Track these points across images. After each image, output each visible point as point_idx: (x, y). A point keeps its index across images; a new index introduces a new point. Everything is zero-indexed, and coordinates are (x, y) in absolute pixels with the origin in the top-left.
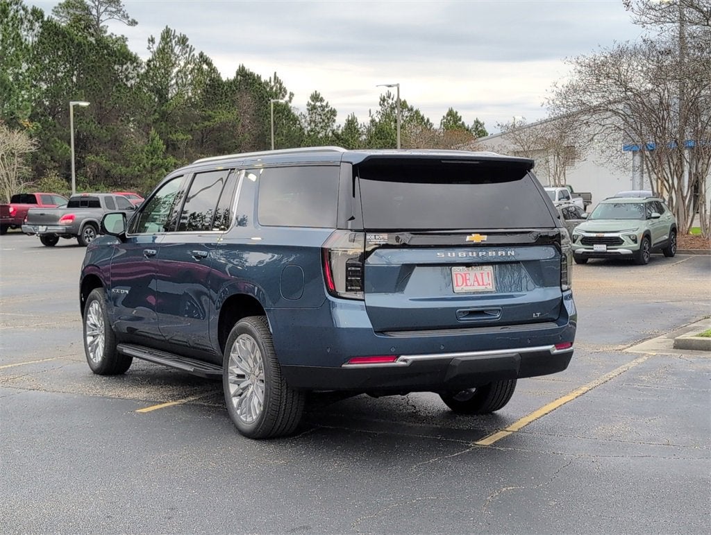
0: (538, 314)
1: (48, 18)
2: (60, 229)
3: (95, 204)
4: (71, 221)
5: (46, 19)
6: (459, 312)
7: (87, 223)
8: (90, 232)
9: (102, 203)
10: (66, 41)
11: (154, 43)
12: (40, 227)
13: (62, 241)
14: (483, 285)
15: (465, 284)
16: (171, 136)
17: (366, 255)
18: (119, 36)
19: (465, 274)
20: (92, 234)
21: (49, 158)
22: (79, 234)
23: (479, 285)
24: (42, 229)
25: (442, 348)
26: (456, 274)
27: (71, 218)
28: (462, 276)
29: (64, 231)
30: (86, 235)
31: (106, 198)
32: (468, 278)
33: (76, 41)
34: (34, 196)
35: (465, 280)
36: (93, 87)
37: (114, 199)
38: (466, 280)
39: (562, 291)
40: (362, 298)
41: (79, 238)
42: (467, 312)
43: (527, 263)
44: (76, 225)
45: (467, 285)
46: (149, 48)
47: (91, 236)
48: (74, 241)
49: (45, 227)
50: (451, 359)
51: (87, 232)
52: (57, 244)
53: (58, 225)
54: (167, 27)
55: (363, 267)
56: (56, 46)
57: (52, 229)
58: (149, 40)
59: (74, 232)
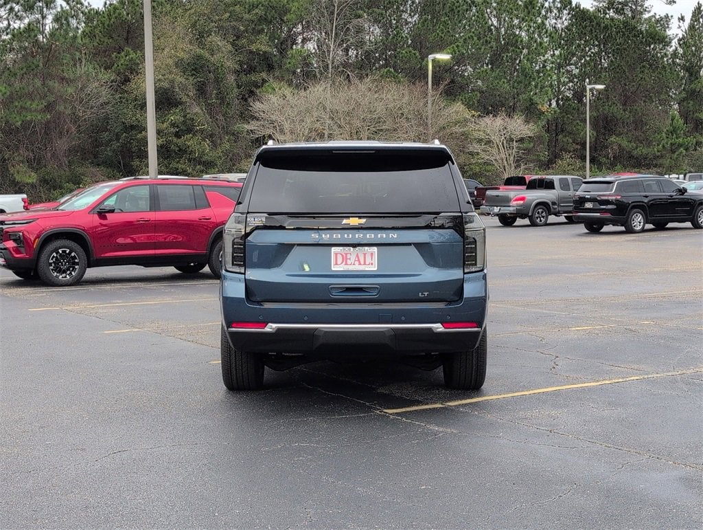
0: (426, 294)
1: (576, 5)
2: (511, 209)
3: (549, 185)
4: (522, 202)
5: (574, 5)
6: (331, 288)
7: (539, 204)
8: (542, 212)
9: (557, 184)
10: (593, 26)
11: (684, 21)
12: (495, 208)
13: (519, 222)
14: (365, 264)
15: (344, 263)
16: (698, 114)
17: (247, 235)
18: (663, 15)
19: (346, 254)
20: (544, 214)
21: (571, 141)
22: (530, 214)
23: (360, 264)
24: (496, 210)
25: (306, 318)
26: (336, 254)
27: (523, 199)
28: (342, 256)
29: (515, 212)
30: (537, 215)
31: (561, 180)
32: (348, 257)
33: (602, 25)
34: (524, 178)
35: (345, 259)
36: (618, 70)
37: (570, 181)
38: (347, 259)
39: (464, 273)
40: (243, 271)
41: (531, 218)
42: (344, 288)
43: (418, 246)
44: (527, 206)
45: (346, 264)
46: (680, 27)
47: (543, 217)
48: (526, 221)
49: (499, 208)
50: (316, 329)
51: (538, 213)
52: (515, 224)
53: (509, 206)
54: (698, 3)
55: (244, 245)
56: (582, 32)
57: (506, 210)
58: (679, 18)
59: (525, 212)
